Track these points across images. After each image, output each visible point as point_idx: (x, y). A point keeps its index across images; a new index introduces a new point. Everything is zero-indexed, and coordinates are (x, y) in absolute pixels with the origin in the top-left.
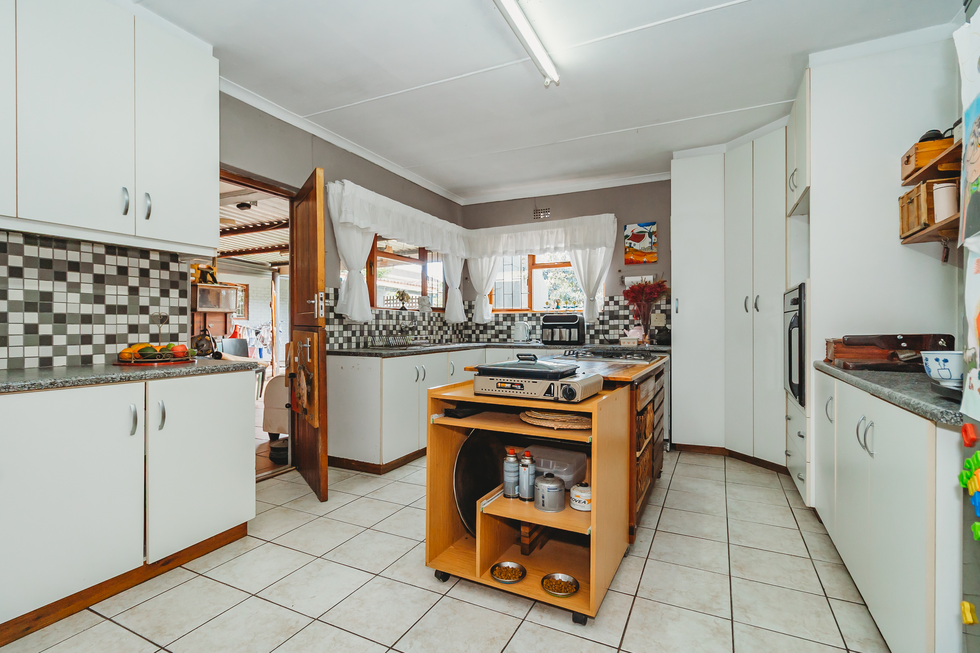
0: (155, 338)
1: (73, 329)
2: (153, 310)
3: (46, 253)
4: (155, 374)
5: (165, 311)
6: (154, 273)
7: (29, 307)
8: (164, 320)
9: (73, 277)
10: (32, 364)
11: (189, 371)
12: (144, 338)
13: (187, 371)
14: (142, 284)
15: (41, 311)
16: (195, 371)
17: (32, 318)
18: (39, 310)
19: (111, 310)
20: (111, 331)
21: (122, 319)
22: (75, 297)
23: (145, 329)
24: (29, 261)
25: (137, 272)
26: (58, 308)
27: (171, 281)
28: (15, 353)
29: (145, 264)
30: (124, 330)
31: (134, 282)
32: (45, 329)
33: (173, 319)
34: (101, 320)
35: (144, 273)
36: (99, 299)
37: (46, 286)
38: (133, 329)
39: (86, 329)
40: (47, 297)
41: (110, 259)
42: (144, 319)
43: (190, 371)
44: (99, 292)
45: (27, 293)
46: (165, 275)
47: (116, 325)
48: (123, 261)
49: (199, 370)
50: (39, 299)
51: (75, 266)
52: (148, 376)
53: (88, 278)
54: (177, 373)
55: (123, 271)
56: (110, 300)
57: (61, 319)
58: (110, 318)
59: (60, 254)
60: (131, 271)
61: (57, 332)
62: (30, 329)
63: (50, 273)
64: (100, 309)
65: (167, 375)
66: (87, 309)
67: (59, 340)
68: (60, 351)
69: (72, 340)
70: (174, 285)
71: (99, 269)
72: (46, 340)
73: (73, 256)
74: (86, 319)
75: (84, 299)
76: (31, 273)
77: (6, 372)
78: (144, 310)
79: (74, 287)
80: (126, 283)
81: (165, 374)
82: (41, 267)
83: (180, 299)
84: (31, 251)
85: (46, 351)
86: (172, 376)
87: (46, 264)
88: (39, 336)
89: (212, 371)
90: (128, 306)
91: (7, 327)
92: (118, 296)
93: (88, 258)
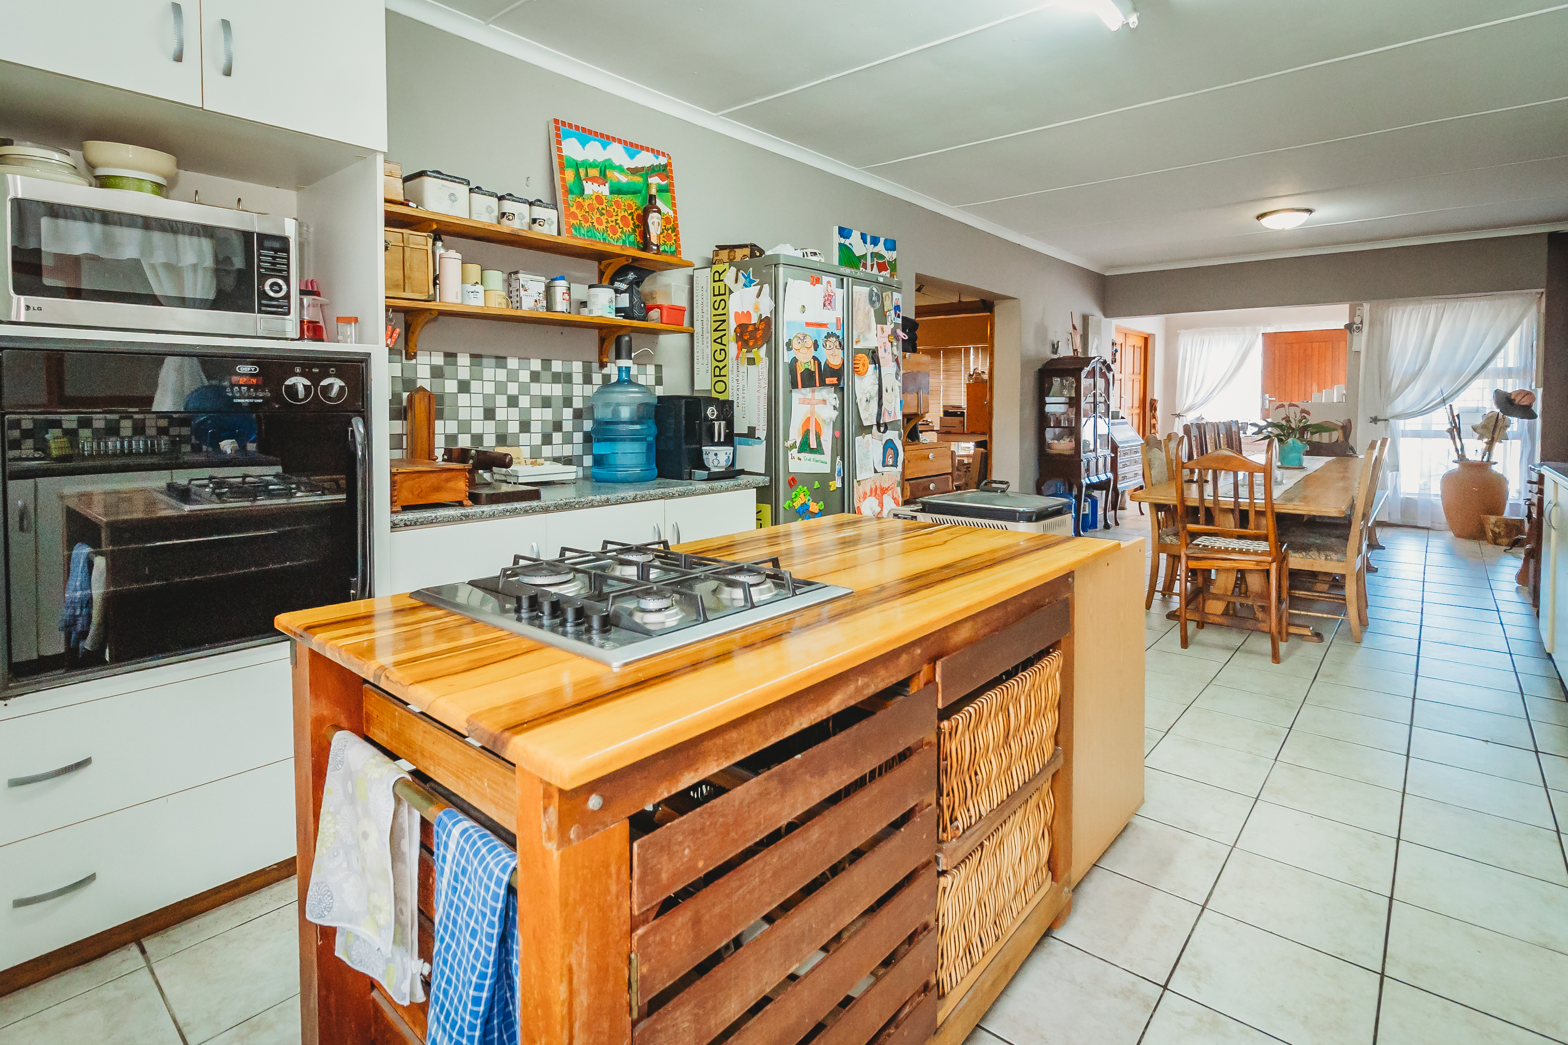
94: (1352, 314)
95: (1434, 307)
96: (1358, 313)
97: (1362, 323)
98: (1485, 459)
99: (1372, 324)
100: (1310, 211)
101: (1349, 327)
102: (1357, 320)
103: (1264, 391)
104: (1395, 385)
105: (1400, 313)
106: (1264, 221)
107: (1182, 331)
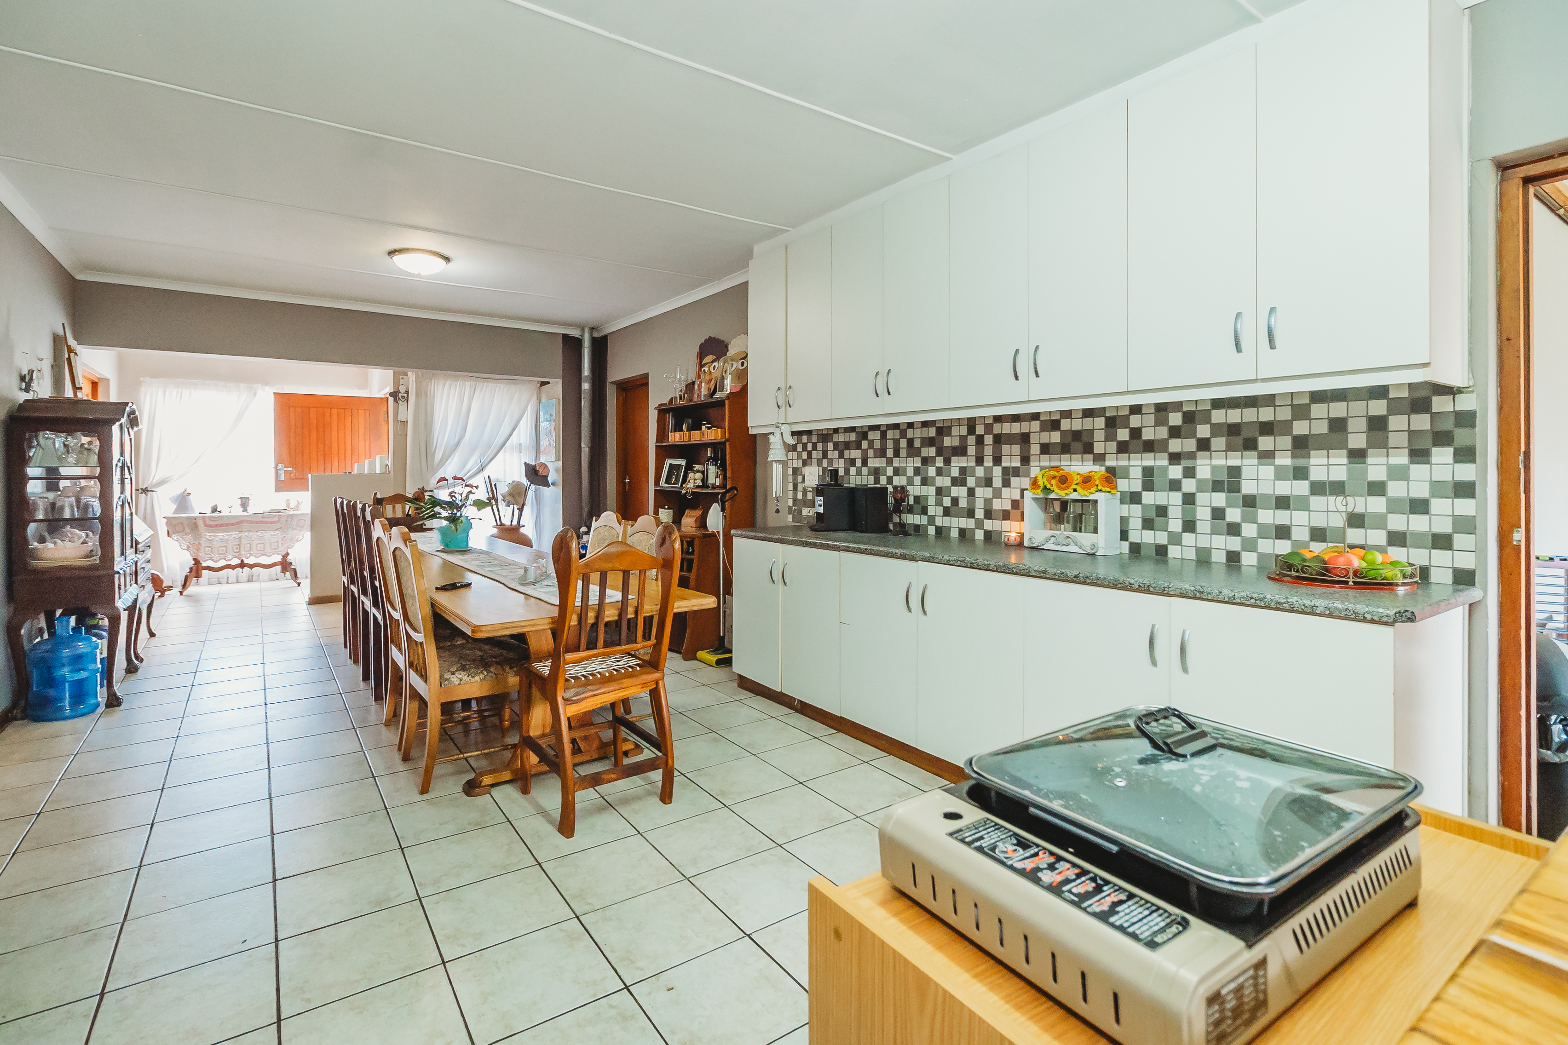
0: (1397, 539)
1: (1267, 516)
2: (1396, 489)
3: (1234, 416)
4: (1181, 589)
5: (1421, 491)
6: (1397, 422)
7: (1216, 486)
8: (1419, 506)
9: (1265, 443)
10: (1219, 557)
11: (1234, 595)
12: (1378, 537)
13: (1230, 595)
14: (1371, 444)
15: (1229, 491)
16: (1243, 598)
17: (1219, 499)
18: (1226, 489)
19: (1318, 489)
20: (1319, 521)
21: (1335, 502)
22: (1267, 471)
23: (1380, 522)
24: (1216, 430)
25: (1362, 424)
26: (1248, 487)
27: (1433, 432)
28: (1204, 542)
29: (1378, 407)
30: (1338, 521)
31: (1357, 441)
32: (1234, 515)
33: (1440, 506)
34: (1303, 505)
35: (1377, 425)
36: (1300, 473)
37: (1234, 460)
38: (1356, 520)
39: (1282, 517)
40: (1235, 472)
41: (1318, 410)
42: (1376, 505)
43: (1236, 597)
44: (1301, 462)
45: (1214, 468)
46: (1422, 422)
47: (1326, 513)
48: (1338, 410)
49: (1251, 598)
50: (1226, 477)
51: (1267, 428)
52: (1171, 591)
53: (1285, 442)
54: (1214, 594)
55: (1338, 426)
56: (1317, 474)
57: (1250, 502)
58: (1317, 502)
59: (1250, 415)
60: (1352, 425)
61: (1245, 519)
62: (1218, 514)
63: (1239, 440)
64: (1301, 488)
65: (1198, 594)
66: (1284, 488)
67: (1249, 530)
68: (1250, 545)
69: (1263, 532)
70: (1442, 438)
71: (1300, 428)
72: (1234, 530)
73: (1266, 414)
74: (1283, 503)
75: (1280, 473)
76: (1218, 443)
77: (1194, 563)
78: (1377, 489)
79: (1267, 456)
80: (1343, 445)
81: (1195, 592)
82: (1228, 435)
83: (1457, 466)
84: (1218, 416)
85: (1234, 544)
86: (1206, 598)
87: (1233, 430)
88: (1226, 524)
89: (1278, 606)
90: (1346, 482)
91: (1195, 511)
92: (1330, 466)
93: (1285, 414)
94: (396, 383)
95: (468, 384)
96: (402, 382)
97: (407, 392)
98: (515, 523)
99: (418, 395)
100: (447, 259)
101: (394, 395)
102: (402, 389)
103: (279, 460)
104: (438, 456)
105: (441, 386)
106: (397, 258)
107: (147, 379)
